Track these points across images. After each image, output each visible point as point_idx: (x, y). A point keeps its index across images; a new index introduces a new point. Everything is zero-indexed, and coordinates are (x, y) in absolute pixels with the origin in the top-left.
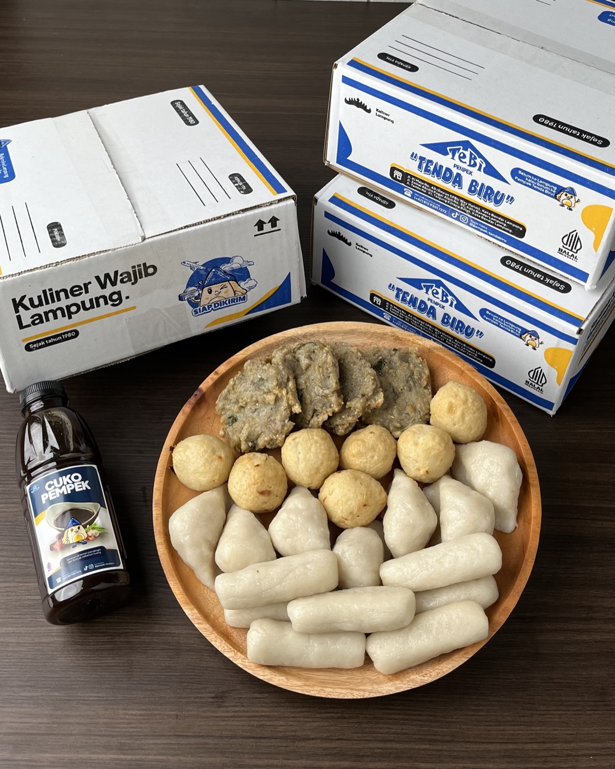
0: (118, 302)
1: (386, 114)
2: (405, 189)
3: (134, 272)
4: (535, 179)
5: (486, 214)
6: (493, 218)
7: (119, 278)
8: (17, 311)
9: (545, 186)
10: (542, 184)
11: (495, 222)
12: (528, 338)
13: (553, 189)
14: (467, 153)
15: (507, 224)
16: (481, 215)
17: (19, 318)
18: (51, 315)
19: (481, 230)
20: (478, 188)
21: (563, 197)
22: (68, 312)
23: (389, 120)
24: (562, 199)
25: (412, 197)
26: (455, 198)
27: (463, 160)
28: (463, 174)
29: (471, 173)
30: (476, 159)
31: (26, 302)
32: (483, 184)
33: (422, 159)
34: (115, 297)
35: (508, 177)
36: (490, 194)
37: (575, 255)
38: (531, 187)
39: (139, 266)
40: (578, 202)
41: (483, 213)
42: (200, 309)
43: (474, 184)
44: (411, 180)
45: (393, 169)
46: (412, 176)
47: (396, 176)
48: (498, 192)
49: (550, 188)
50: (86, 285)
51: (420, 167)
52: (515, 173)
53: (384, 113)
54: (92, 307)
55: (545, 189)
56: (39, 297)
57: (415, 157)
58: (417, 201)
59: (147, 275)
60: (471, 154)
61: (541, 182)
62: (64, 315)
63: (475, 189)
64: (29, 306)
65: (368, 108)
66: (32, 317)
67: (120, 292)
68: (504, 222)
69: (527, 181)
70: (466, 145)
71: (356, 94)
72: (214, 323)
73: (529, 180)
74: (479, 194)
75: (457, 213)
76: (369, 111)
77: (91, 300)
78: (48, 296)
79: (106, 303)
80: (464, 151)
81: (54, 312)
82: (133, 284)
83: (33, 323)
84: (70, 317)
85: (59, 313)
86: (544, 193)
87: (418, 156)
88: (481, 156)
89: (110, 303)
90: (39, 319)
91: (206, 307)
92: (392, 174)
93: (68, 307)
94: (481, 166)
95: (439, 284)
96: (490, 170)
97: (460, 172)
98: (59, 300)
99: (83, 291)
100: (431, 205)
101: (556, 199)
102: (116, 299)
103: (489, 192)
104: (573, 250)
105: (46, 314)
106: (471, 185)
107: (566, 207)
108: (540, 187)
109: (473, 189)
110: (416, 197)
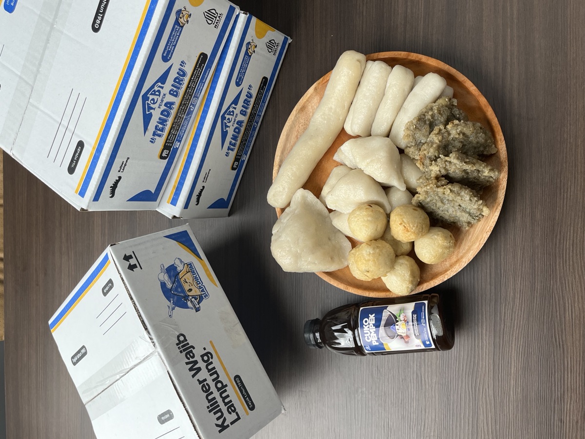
0: (209, 355)
1: (123, 164)
2: (175, 147)
3: (184, 350)
4: (170, 42)
5: (192, 83)
6: (194, 78)
7: (191, 360)
8: (228, 426)
9: (174, 35)
10: (173, 37)
11: (197, 77)
12: (250, 50)
13: (177, 28)
14: (151, 97)
15: (198, 68)
16: (193, 88)
17: (232, 423)
19: (201, 88)
20: (175, 89)
21: (182, 20)
22: (222, 389)
23: (127, 161)
24: (183, 22)
25: (180, 141)
26: (181, 107)
27: (155, 101)
28: (165, 101)
29: (164, 95)
30: (155, 90)
31: (220, 422)
32: (172, 85)
33: (154, 134)
34: (206, 358)
35: (168, 64)
36: (179, 79)
37: (219, 15)
38: (175, 46)
39: (179, 348)
40: (185, 9)
41: (191, 86)
42: (203, 294)
43: (172, 92)
45: (162, 157)
46: (166, 142)
47: (166, 154)
48: (178, 73)
49: (176, 30)
50: (200, 382)
51: (160, 136)
52: (165, 59)
53: (122, 166)
54: (216, 372)
55: (177, 35)
56: (215, 413)
57: (153, 140)
58: (182, 137)
59: (185, 340)
60: (151, 94)
62: (225, 391)
63: (175, 91)
64: (222, 419)
65: (118, 179)
66: (230, 413)
67: (201, 356)
68: (197, 70)
69: (171, 49)
70: (145, 98)
71: (107, 189)
72: (212, 281)
73: (171, 47)
74: (179, 88)
75: (191, 107)
76: (120, 178)
77: (211, 375)
78: (213, 407)
79: (211, 363)
80: (150, 100)
81: (224, 399)
82: (194, 348)
83: (234, 411)
84: (226, 386)
85: (224, 395)
86: (179, 36)
87: (152, 137)
88: (153, 86)
89: (211, 360)
92: (164, 158)
93: (219, 389)
94: (160, 87)
95: (223, 118)
96: (163, 79)
97: (164, 103)
98: (214, 398)
99: (205, 383)
100: (185, 127)
101: (183, 26)
103: (177, 80)
104: (216, 16)
105: (226, 404)
106: (172, 95)
107: (189, 19)
108: (175, 39)
109: (175, 93)
110: (180, 138)
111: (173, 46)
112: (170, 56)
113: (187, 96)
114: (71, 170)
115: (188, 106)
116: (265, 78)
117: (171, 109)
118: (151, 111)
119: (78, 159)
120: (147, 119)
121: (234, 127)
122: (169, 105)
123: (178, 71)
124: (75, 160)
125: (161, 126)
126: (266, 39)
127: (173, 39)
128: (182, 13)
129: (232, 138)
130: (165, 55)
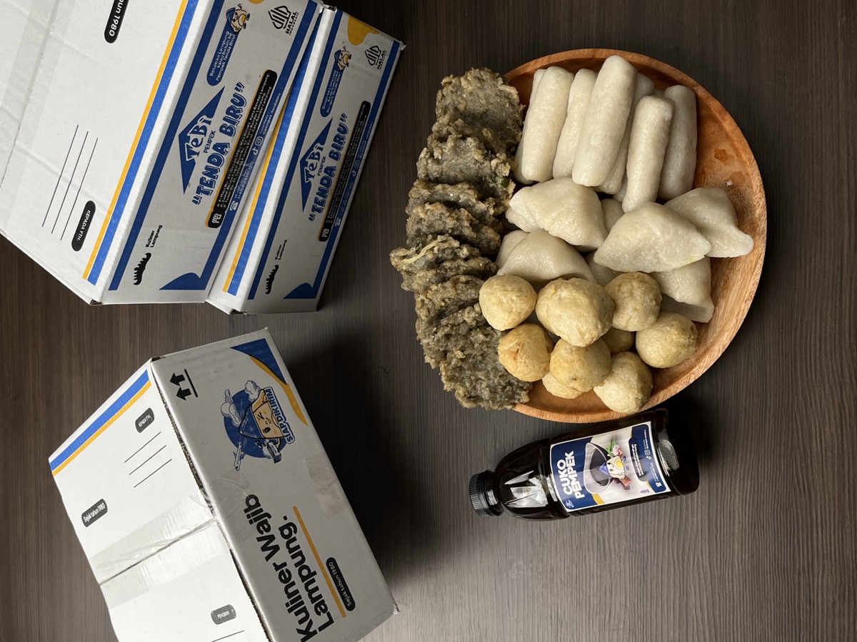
0: (291, 527)
1: (152, 234)
2: (231, 209)
3: (256, 520)
4: (219, 56)
5: (254, 115)
6: (257, 107)
7: (265, 534)
8: (315, 633)
9: (225, 45)
10: (224, 48)
11: (261, 106)
12: (342, 63)
13: (229, 36)
14: (193, 137)
15: (264, 92)
16: (255, 122)
17: (321, 629)
18: (314, 595)
19: (269, 121)
20: (229, 124)
21: (236, 24)
22: (309, 578)
23: (158, 231)
24: (238, 26)
25: (239, 201)
26: (238, 151)
27: (199, 143)
28: (214, 142)
29: (213, 133)
30: (198, 126)
31: (303, 627)
32: (224, 119)
33: (199, 190)
34: (286, 532)
35: (217, 88)
36: (233, 110)
37: (292, 15)
38: (227, 62)
39: (248, 516)
40: (241, 7)
41: (253, 119)
42: (286, 436)
43: (224, 129)
44: (221, 203)
45: (211, 225)
46: (217, 202)
47: (218, 220)
48: (232, 101)
49: (227, 39)
50: (277, 567)
51: (207, 193)
52: (212, 80)
53: (151, 238)
54: (300, 554)
55: (229, 46)
56: (297, 614)
57: (198, 199)
58: (242, 195)
59: (258, 504)
60: (192, 132)
61: (221, 50)
62: (313, 581)
63: (229, 127)
64: (307, 622)
65: (145, 257)
66: (319, 614)
67: (280, 529)
68: (262, 95)
69: (221, 66)
70: (184, 138)
71: (130, 272)
72: (300, 415)
73: (220, 64)
74: (234, 123)
75: (254, 149)
76: (149, 255)
77: (293, 557)
78: (295, 604)
79: (295, 539)
80: (191, 141)
81: (310, 592)
82: (270, 517)
83: (325, 611)
84: (315, 573)
85: (310, 587)
86: (232, 47)
87: (196, 195)
88: (195, 121)
89: (294, 535)
90: (321, 606)
91: (283, 429)
92: (215, 226)
93: (303, 579)
94: (205, 121)
95: (304, 163)
96: (210, 110)
97: (212, 145)
98: (297, 592)
99: (284, 569)
100: (246, 179)
101: (238, 33)
102: (289, 530)
103: (232, 112)
104: (287, 16)
105: (313, 600)
106: (225, 132)
107: (246, 22)
108: (226, 52)
109: (228, 130)
110: (238, 196)
111: (223, 61)
112: (219, 77)
113: (247, 135)
114: (77, 244)
115: (248, 149)
116: (366, 104)
117: (223, 153)
118: (194, 157)
119: (87, 228)
120: (187, 168)
121: (321, 177)
122: (221, 147)
123: (233, 97)
124: (82, 230)
125: (208, 179)
126: (365, 46)
127: (223, 51)
128: (236, 14)
129: (317, 194)
130: (211, 75)
